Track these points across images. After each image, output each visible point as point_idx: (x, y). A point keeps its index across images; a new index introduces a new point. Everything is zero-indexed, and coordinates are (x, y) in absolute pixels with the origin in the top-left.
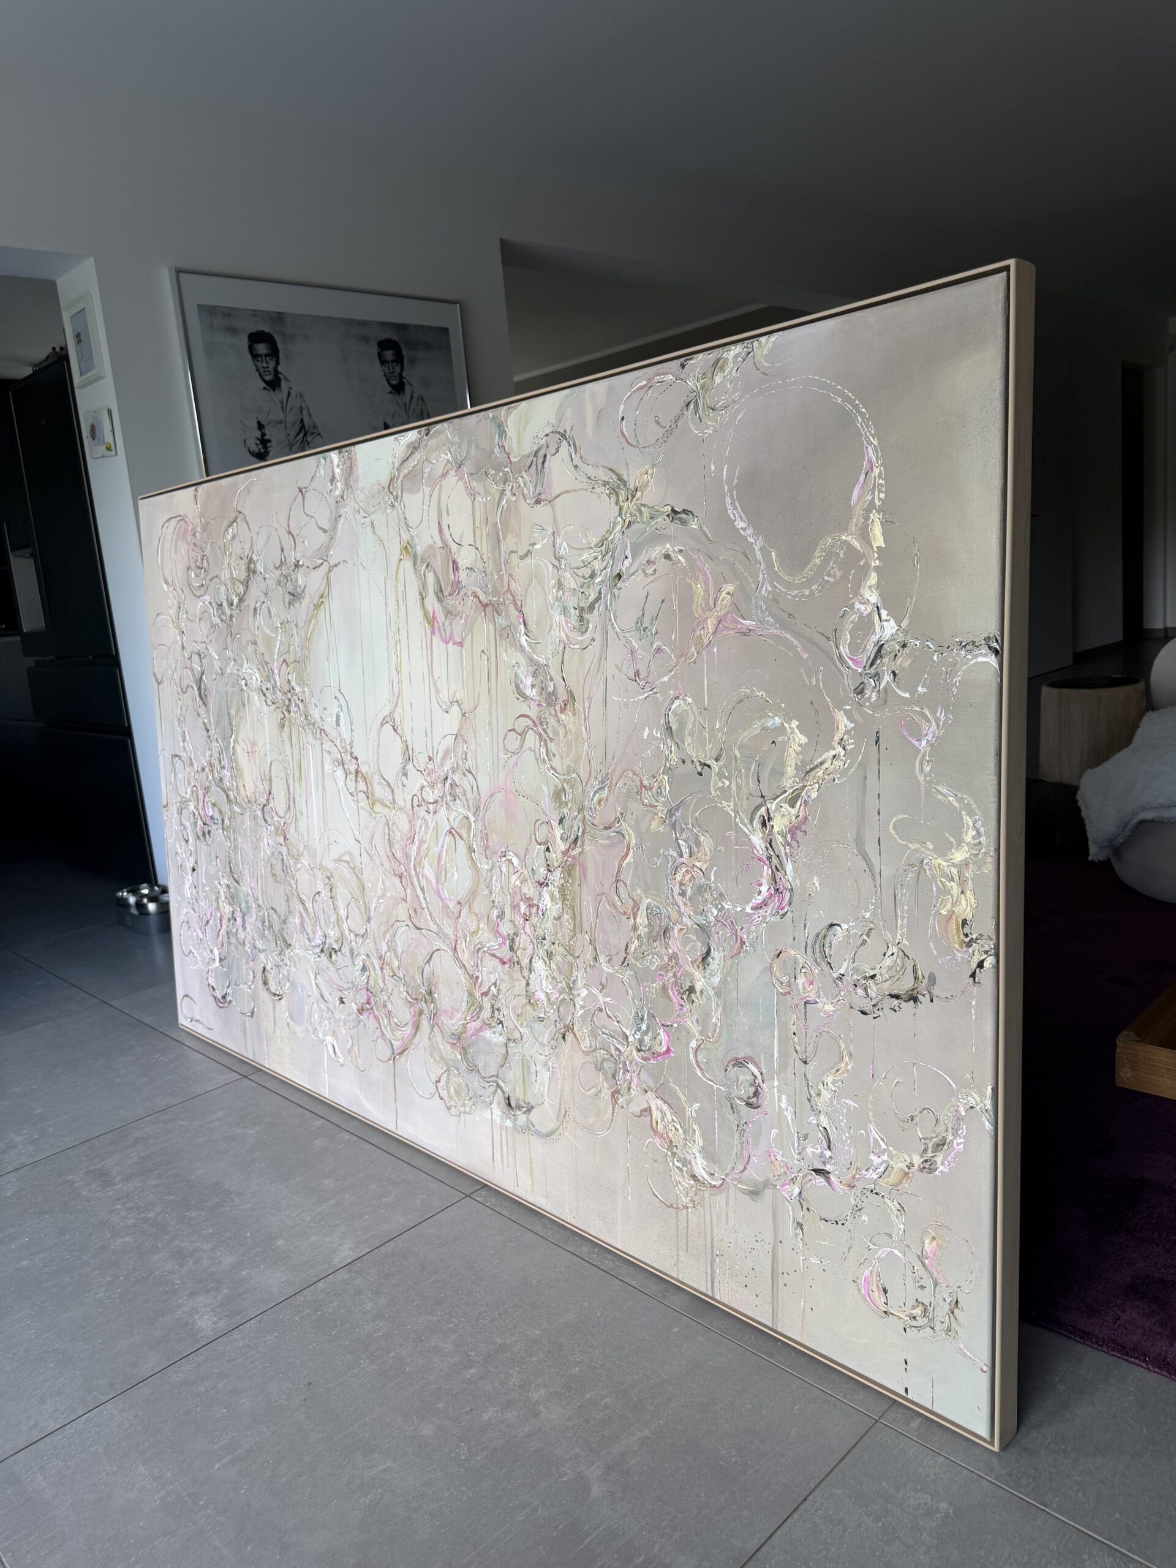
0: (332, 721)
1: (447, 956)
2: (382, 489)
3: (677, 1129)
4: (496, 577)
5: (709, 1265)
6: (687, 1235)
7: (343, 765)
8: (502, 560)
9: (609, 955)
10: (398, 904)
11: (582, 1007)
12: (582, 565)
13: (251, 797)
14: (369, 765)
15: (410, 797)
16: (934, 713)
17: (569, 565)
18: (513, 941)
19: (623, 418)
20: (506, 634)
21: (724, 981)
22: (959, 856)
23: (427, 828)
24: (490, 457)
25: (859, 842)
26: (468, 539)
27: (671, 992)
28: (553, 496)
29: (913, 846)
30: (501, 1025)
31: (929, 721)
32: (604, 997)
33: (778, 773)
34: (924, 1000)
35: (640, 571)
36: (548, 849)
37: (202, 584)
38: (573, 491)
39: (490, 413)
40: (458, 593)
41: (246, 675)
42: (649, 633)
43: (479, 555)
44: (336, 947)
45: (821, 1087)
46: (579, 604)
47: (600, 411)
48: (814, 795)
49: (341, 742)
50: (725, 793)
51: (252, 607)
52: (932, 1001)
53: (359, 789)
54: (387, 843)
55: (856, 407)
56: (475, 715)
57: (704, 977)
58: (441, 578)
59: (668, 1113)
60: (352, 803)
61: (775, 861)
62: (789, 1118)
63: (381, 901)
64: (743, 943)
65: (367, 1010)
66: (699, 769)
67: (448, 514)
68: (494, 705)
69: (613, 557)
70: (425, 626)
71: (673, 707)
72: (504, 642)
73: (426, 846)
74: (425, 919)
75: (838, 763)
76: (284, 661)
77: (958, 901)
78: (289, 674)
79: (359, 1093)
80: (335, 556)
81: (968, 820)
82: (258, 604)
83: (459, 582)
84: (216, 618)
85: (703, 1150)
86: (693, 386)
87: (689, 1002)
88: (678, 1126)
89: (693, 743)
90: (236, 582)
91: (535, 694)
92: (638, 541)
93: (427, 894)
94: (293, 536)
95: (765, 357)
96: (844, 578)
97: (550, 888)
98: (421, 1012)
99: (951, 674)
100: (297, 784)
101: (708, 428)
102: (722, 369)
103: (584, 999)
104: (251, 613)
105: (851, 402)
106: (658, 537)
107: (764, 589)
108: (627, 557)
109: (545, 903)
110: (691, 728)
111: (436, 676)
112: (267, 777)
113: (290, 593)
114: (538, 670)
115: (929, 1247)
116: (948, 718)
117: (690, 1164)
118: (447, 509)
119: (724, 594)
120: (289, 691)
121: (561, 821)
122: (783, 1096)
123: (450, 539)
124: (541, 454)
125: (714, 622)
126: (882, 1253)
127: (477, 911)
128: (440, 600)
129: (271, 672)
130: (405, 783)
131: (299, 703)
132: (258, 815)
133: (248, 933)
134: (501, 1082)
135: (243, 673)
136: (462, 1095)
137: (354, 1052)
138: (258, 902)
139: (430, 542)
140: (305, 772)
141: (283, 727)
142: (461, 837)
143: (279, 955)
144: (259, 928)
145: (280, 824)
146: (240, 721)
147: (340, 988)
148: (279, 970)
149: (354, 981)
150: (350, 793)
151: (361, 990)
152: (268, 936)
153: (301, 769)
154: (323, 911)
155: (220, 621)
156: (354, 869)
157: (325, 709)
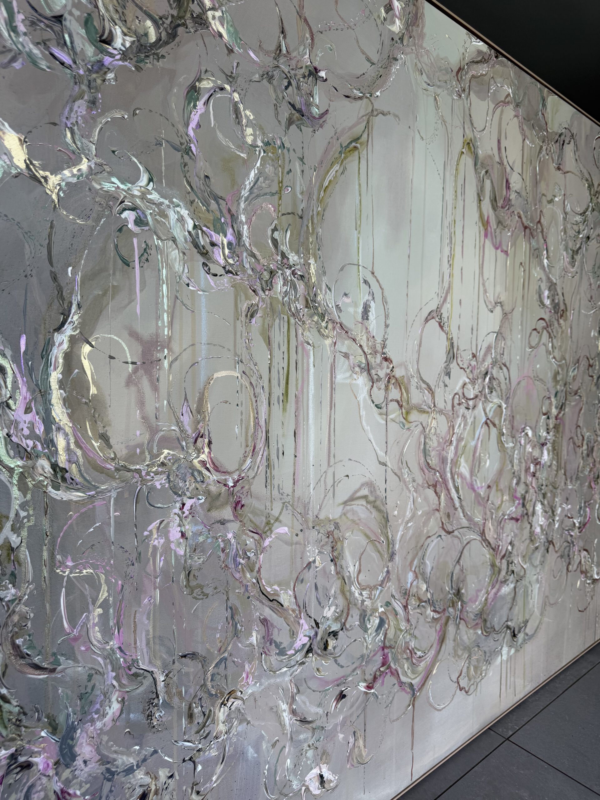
0: (356, 312)
1: (476, 543)
3: (589, 562)
4: (533, 208)
6: (589, 619)
7: (369, 370)
8: (538, 197)
9: (572, 476)
15: (451, 397)
17: (570, 220)
18: (524, 498)
19: (595, 148)
20: (536, 256)
23: (465, 425)
24: (536, 116)
26: (518, 166)
27: (592, 483)
28: (566, 170)
30: (513, 574)
32: (568, 506)
35: (596, 239)
36: (549, 417)
38: (574, 174)
39: (538, 85)
40: (508, 209)
42: (596, 276)
43: (524, 185)
46: (572, 248)
47: (587, 136)
49: (369, 340)
53: (390, 398)
54: (422, 455)
56: (512, 316)
58: (496, 189)
60: (378, 417)
65: (381, 673)
67: (506, 138)
68: (525, 309)
70: (479, 228)
72: (534, 260)
73: (462, 443)
76: (267, 206)
78: (275, 230)
79: (361, 795)
83: (510, 200)
85: (597, 564)
87: (597, 484)
88: (590, 560)
91: (548, 303)
92: (596, 221)
97: (547, 444)
98: (447, 620)
103: (559, 515)
108: (592, 228)
109: (544, 457)
111: (486, 276)
114: (552, 286)
117: (592, 576)
118: (506, 134)
121: (557, 395)
123: (506, 159)
124: (562, 138)
127: (502, 486)
128: (494, 209)
129: (228, 216)
130: (447, 383)
131: (295, 279)
132: (152, 489)
133: (85, 762)
134: (509, 623)
135: (133, 196)
136: (481, 664)
137: (356, 750)
138: (134, 670)
139: (490, 152)
140: (297, 384)
141: (252, 316)
142: (494, 425)
143: (198, 732)
144: (129, 724)
145: (225, 485)
146: (105, 294)
147: (339, 682)
148: (194, 762)
149: (365, 651)
150: (376, 406)
151: (374, 655)
152: (164, 719)
153: (287, 383)
154: (316, 588)
155: (42, 52)
156: (375, 501)
157: (346, 295)
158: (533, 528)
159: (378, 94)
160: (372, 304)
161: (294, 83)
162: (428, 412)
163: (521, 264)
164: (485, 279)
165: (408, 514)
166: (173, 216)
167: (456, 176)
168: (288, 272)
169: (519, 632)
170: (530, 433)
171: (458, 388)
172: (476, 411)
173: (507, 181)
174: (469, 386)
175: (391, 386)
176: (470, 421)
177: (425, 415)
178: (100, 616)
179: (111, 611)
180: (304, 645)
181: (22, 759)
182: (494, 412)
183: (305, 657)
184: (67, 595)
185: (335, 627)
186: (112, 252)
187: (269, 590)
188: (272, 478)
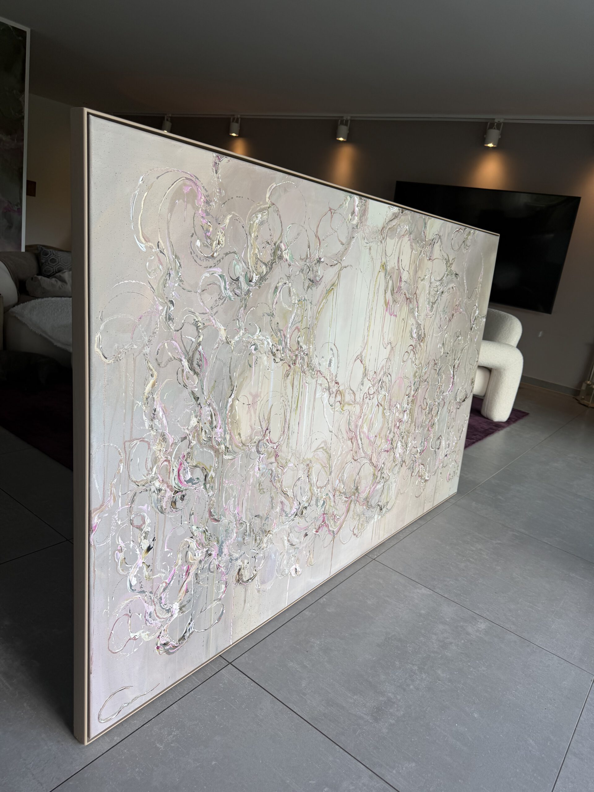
1: (367, 464)
2: (378, 231)
4: (413, 287)
7: (329, 390)
8: (416, 280)
9: (418, 426)
10: (348, 454)
12: (436, 287)
14: (345, 385)
15: (363, 395)
17: (433, 286)
18: (392, 440)
19: (452, 239)
20: (412, 312)
24: (420, 235)
26: (407, 269)
27: (429, 428)
28: (434, 259)
30: (383, 479)
32: (415, 442)
35: (447, 292)
36: (409, 397)
38: (438, 259)
39: (424, 216)
40: (399, 292)
42: (445, 312)
43: (409, 276)
46: (432, 301)
47: (449, 233)
48: (462, 357)
49: (330, 376)
50: (449, 361)
51: (273, 286)
53: (336, 401)
54: (347, 425)
56: (395, 348)
58: (394, 284)
60: (331, 410)
63: (339, 458)
64: (445, 403)
65: (322, 526)
66: (446, 355)
67: (402, 254)
68: (402, 342)
69: (442, 285)
70: (384, 307)
71: (445, 336)
72: (410, 315)
74: (360, 453)
75: (466, 347)
76: (297, 328)
78: (299, 337)
82: (280, 284)
83: (401, 287)
84: (228, 291)
86: (465, 237)
90: (259, 262)
91: (415, 336)
93: (362, 440)
94: (319, 240)
95: (476, 236)
97: (407, 411)
98: (351, 502)
101: (465, 251)
102: (470, 235)
103: (409, 447)
104: (271, 291)
106: (452, 281)
107: (465, 301)
109: (405, 418)
110: (447, 342)
112: (266, 418)
120: (297, 349)
121: (414, 384)
123: (401, 266)
127: (382, 436)
128: (392, 295)
129: (283, 337)
130: (361, 389)
131: (304, 356)
132: (251, 452)
133: (225, 555)
134: (379, 503)
135: (254, 339)
136: (364, 523)
137: (310, 559)
138: (241, 521)
139: (393, 266)
140: (301, 403)
141: (288, 376)
142: (381, 405)
143: (257, 546)
144: (238, 542)
145: (273, 448)
146: (243, 381)
147: (306, 528)
148: (255, 558)
149: (316, 516)
150: (331, 405)
151: (320, 517)
152: (248, 541)
153: (298, 402)
154: (301, 489)
155: (233, 294)
156: (326, 449)
157: (323, 357)
158: (395, 455)
159: (344, 258)
160: (333, 359)
161: (311, 269)
162: (352, 404)
163: (403, 319)
164: (384, 332)
165: (339, 453)
166: (266, 343)
167: (375, 285)
168: (302, 353)
169: (384, 507)
170: (398, 406)
171: (366, 391)
172: (373, 400)
173: (400, 277)
174: (372, 388)
175: (338, 395)
176: (370, 405)
177: (350, 406)
178: (233, 500)
179: (236, 499)
180: (295, 512)
181: (209, 552)
182: (382, 399)
183: (295, 517)
184: (225, 494)
185: (306, 505)
186: (247, 364)
187: (284, 490)
188: (289, 443)
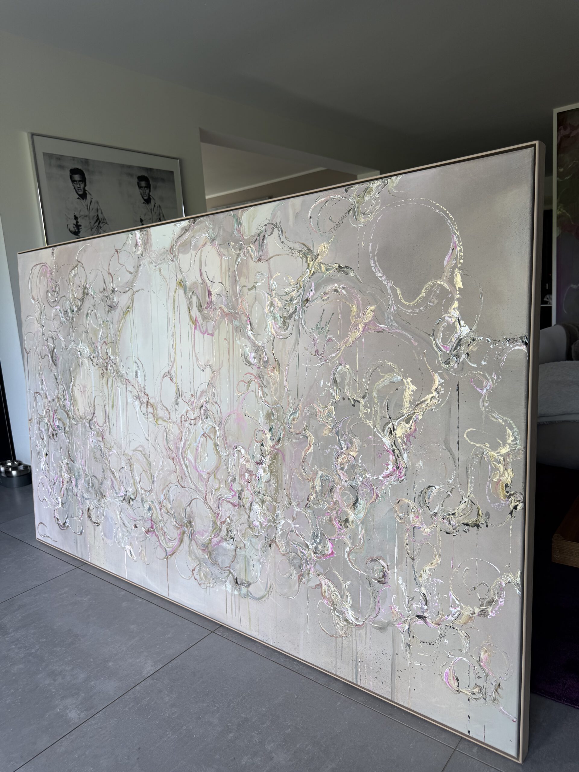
0: (133, 375)
1: (200, 502)
2: (166, 251)
3: (337, 595)
4: (234, 299)
5: (354, 667)
6: (342, 651)
7: (139, 398)
8: (238, 291)
9: (298, 502)
10: (171, 474)
11: (281, 530)
12: (285, 294)
13: (82, 416)
14: (155, 399)
16: (490, 375)
17: (278, 294)
18: (240, 494)
19: (311, 217)
20: (240, 330)
21: (366, 516)
22: (504, 450)
23: (190, 432)
24: (231, 236)
25: (447, 443)
26: (217, 279)
27: (334, 522)
28: (269, 257)
29: (478, 445)
30: (232, 539)
31: (488, 380)
32: (295, 524)
33: (400, 405)
34: (483, 527)
35: (320, 298)
36: (262, 445)
37: (55, 300)
38: (280, 255)
39: (232, 213)
40: (211, 308)
41: (80, 350)
42: (324, 331)
43: (224, 288)
44: (133, 497)
45: (422, 572)
46: (283, 315)
47: (297, 213)
48: (420, 417)
49: (138, 386)
50: (368, 416)
51: (85, 313)
52: (487, 526)
53: (149, 412)
54: (165, 441)
55: (447, 215)
56: (220, 373)
57: (354, 514)
58: (201, 299)
59: (332, 586)
60: (144, 419)
61: (397, 452)
62: (403, 589)
63: (161, 472)
64: (377, 496)
65: (151, 531)
66: (353, 403)
67: (206, 265)
68: (231, 367)
69: (303, 290)
70: (191, 325)
71: (338, 370)
72: (238, 334)
73: (189, 443)
74: (188, 482)
75: (434, 401)
76: (105, 342)
77: (503, 474)
78: (107, 349)
79: (146, 576)
80: (137, 286)
81: (509, 432)
82: (89, 311)
83: (211, 302)
84: (64, 319)
85: (353, 607)
86: (352, 201)
87: (345, 527)
88: (338, 594)
89: (349, 389)
90: (76, 299)
91: (256, 362)
92: (320, 281)
93: (189, 469)
94: (111, 275)
95: (395, 188)
96: (439, 304)
97: (263, 465)
98: (184, 533)
99: (501, 355)
100: (111, 408)
101: (360, 224)
102: (369, 193)
103: (283, 525)
104: (85, 316)
105: (444, 212)
106: (330, 280)
107: (392, 308)
108: (312, 291)
109: (260, 473)
110: (348, 381)
111: (197, 351)
112: (92, 405)
113: (109, 306)
114: (257, 349)
115: (483, 656)
116: (498, 378)
117: (344, 613)
118: (205, 263)
119: (369, 311)
120: (107, 358)
121: (270, 430)
122: (400, 577)
123: (207, 279)
124: (262, 235)
125: (363, 325)
126: (456, 659)
127: (219, 478)
128: (200, 311)
129: (96, 348)
130: (177, 409)
131: (113, 365)
132: (86, 426)
133: (79, 489)
134: (232, 571)
135: (79, 348)
137: (143, 554)
138: (86, 473)
139: (195, 280)
140: (116, 401)
141: (103, 378)
142: (210, 438)
144: (86, 487)
145: (100, 430)
146: (76, 374)
149: (144, 516)
150: (143, 414)
151: (148, 520)
152: (91, 491)
155: (66, 320)
156: (145, 455)
157: (129, 368)
158: (251, 519)
159: (135, 284)
160: (139, 371)
161: (108, 298)
162: (167, 422)
163: (225, 339)
165: (160, 467)
167: (174, 303)
168: (111, 362)
169: (243, 584)
170: (243, 451)
171: (184, 412)
172: (196, 427)
173: (209, 291)
174: (191, 412)
175: (149, 406)
176: (192, 431)
177: (165, 423)
180: (123, 496)
181: (71, 480)
182: (209, 430)
186: (77, 364)
